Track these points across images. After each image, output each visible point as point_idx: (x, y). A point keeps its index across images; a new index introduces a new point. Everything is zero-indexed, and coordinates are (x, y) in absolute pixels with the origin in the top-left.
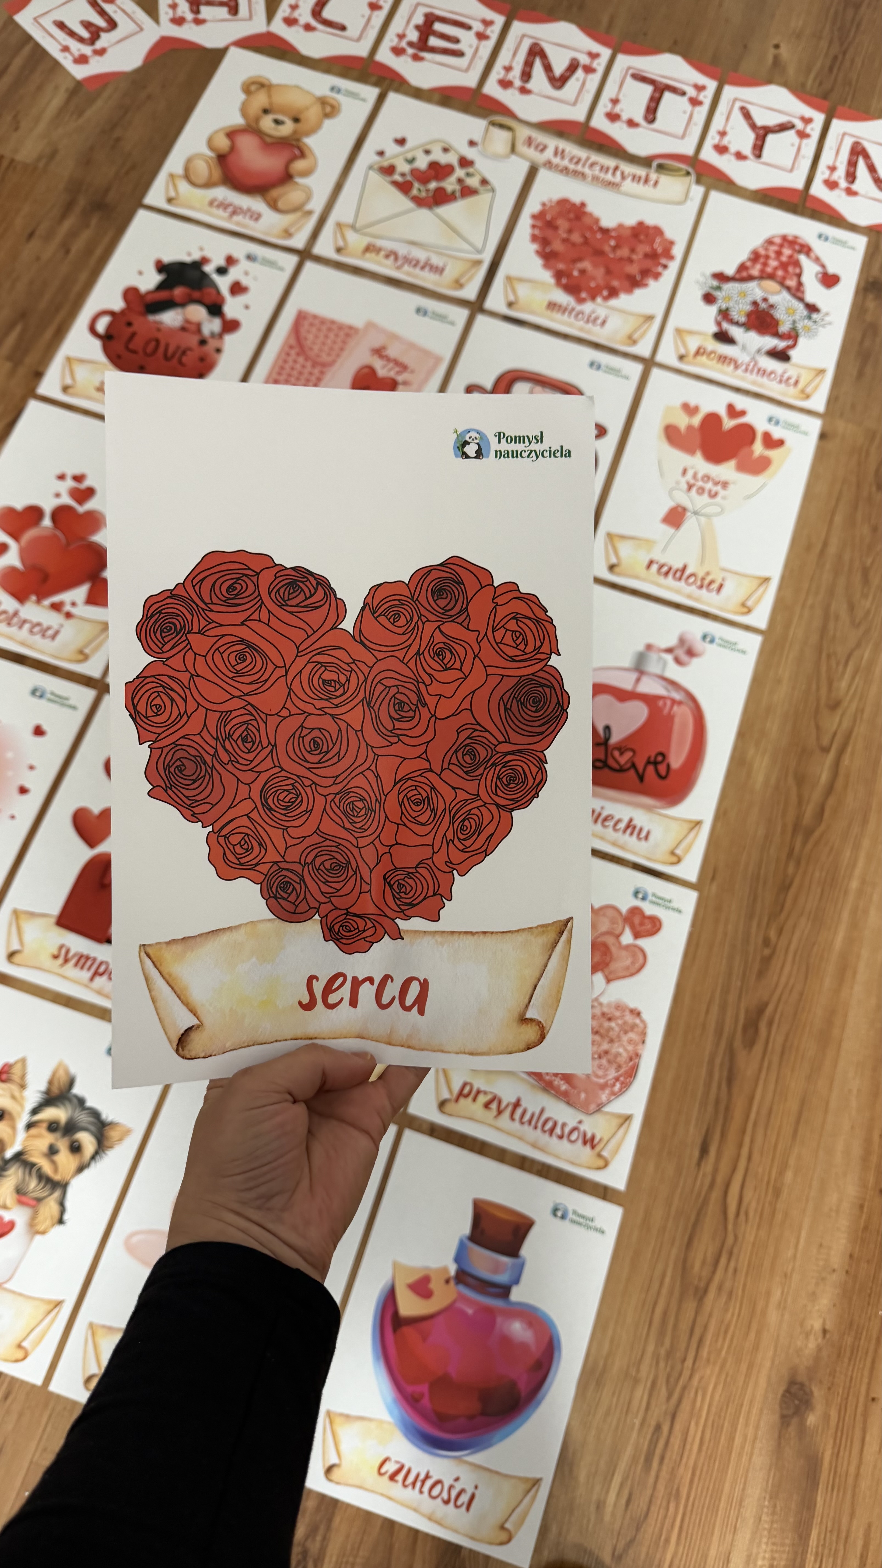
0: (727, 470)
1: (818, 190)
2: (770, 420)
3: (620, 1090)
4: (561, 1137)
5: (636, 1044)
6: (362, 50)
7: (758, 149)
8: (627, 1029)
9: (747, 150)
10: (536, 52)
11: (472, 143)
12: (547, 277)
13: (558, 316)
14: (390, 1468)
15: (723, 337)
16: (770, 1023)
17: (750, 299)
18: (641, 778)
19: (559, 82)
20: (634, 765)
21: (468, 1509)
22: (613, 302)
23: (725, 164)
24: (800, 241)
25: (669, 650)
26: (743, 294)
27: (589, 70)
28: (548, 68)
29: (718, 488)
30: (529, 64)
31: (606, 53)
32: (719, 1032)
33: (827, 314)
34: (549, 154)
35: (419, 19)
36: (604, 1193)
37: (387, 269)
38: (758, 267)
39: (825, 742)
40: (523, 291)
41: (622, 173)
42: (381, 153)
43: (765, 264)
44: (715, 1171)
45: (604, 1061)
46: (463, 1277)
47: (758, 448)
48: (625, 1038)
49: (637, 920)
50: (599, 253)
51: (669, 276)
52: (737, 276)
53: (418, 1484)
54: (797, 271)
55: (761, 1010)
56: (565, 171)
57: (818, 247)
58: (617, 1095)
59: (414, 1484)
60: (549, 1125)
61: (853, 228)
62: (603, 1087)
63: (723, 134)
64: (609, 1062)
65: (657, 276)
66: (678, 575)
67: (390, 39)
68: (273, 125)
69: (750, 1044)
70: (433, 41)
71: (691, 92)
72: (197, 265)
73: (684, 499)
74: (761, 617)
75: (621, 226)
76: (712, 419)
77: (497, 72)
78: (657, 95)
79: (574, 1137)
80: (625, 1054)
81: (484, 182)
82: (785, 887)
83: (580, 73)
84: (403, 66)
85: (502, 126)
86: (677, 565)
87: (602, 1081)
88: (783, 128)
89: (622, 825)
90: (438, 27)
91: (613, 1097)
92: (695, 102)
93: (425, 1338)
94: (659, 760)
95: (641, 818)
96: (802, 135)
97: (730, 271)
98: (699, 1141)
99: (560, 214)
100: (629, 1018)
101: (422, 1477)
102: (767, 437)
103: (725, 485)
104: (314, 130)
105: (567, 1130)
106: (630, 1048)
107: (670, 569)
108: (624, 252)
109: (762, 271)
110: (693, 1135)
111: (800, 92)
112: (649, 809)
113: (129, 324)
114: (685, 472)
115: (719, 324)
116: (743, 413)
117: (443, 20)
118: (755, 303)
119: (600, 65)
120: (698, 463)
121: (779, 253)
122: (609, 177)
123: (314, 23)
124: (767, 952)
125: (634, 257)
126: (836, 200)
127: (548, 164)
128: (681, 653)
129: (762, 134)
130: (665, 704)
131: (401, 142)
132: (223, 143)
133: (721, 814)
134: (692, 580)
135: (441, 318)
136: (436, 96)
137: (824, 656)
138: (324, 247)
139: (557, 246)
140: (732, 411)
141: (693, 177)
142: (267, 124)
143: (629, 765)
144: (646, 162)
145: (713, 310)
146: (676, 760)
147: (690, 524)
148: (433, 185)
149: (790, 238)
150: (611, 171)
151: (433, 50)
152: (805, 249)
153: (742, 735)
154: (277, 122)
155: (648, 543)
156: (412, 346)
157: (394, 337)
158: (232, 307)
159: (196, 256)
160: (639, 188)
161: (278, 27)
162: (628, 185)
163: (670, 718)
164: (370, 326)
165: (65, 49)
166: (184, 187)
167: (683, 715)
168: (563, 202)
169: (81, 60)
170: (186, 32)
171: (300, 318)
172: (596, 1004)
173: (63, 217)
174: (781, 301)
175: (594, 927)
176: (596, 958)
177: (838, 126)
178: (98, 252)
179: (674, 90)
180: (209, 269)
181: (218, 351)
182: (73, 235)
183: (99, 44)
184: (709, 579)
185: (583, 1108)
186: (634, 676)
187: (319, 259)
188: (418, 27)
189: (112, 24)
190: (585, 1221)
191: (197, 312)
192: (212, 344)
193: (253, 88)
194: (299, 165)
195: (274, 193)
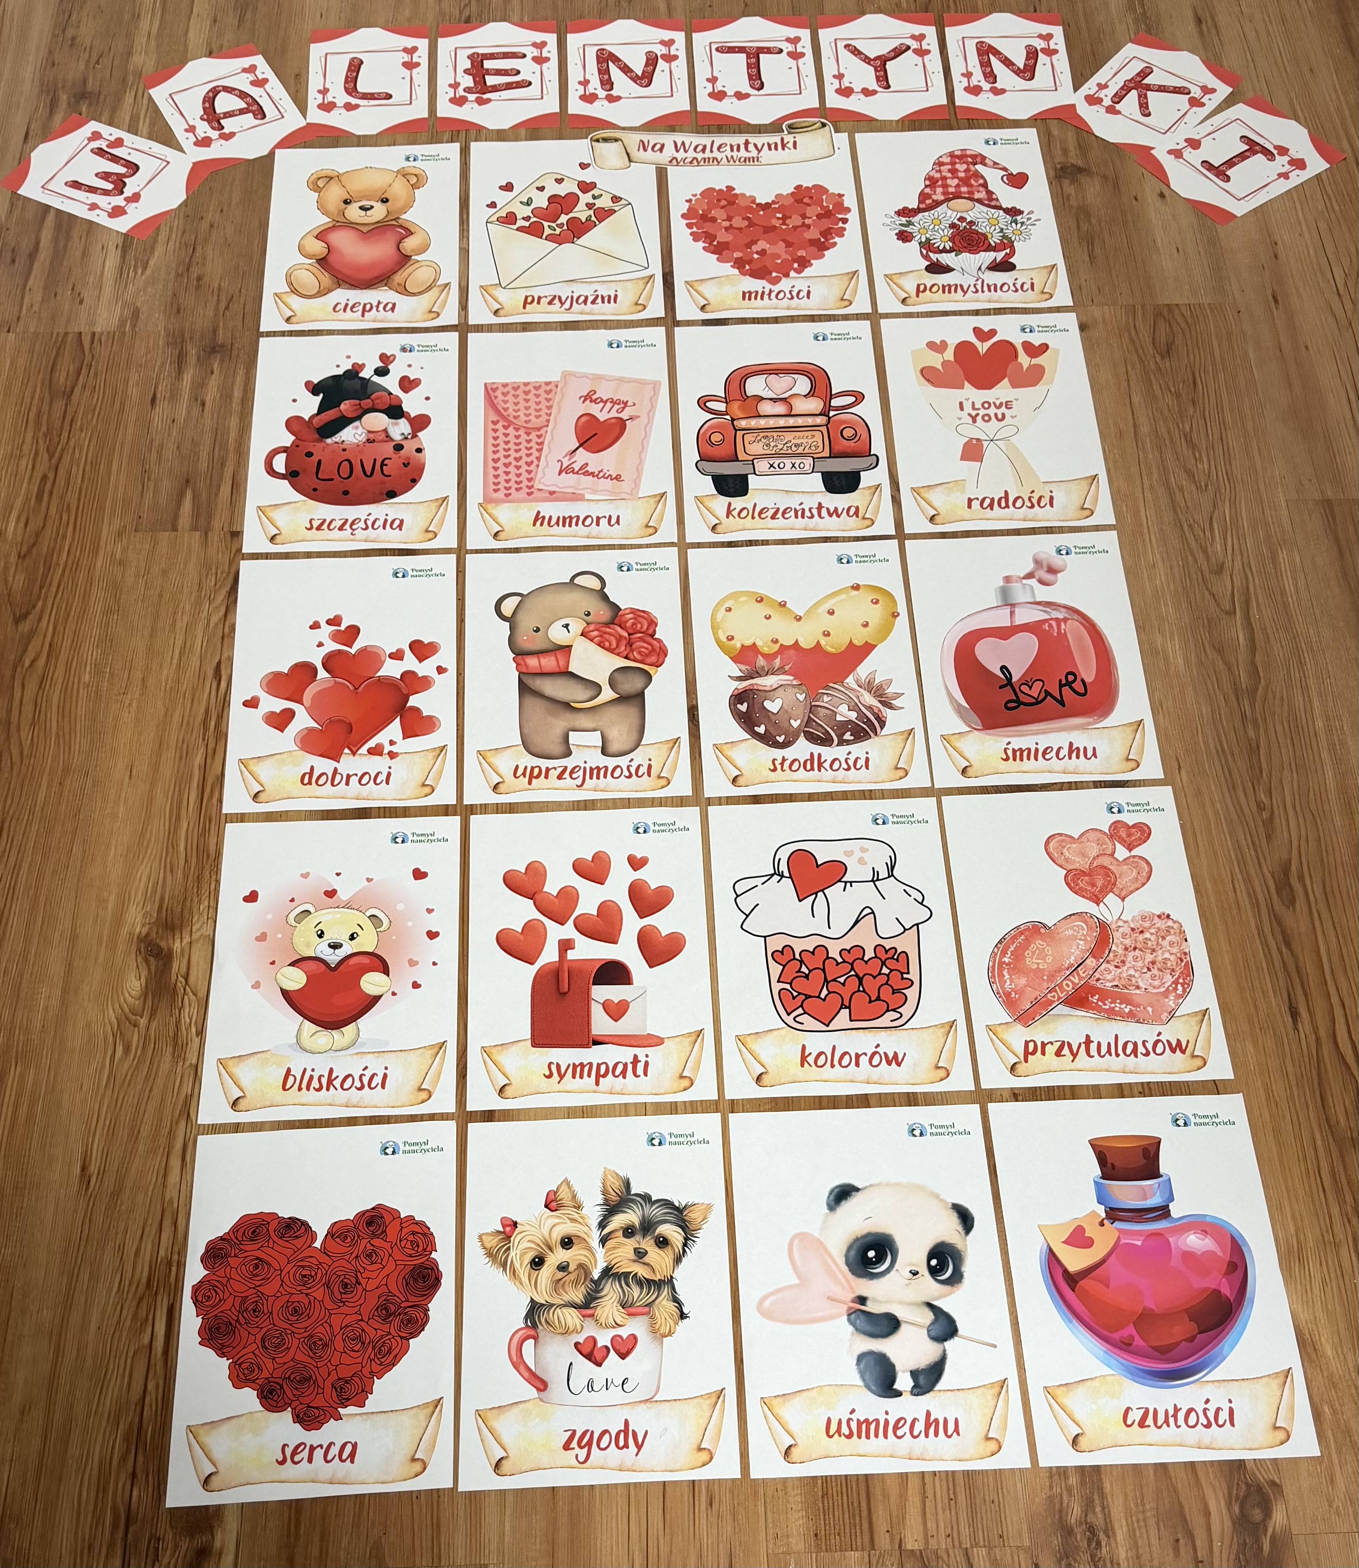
0: (1003, 391)
1: (963, 99)
2: (1023, 330)
3: (1184, 990)
4: (1147, 1054)
5: (1179, 945)
6: (420, 111)
7: (883, 80)
8: (1163, 934)
9: (873, 85)
11: (583, 166)
12: (727, 269)
13: (758, 303)
14: (1135, 1416)
15: (936, 268)
16: (1301, 878)
17: (946, 223)
18: (1062, 703)
19: (645, 79)
20: (1048, 694)
21: (1232, 1423)
22: (807, 272)
23: (855, 104)
24: (968, 153)
25: (1030, 576)
26: (937, 221)
27: (670, 58)
28: (626, 70)
29: (1003, 410)
30: (604, 72)
31: (679, 37)
32: (1255, 903)
33: (1031, 212)
34: (669, 151)
35: (465, 63)
36: (1215, 1087)
37: (556, 315)
38: (939, 190)
39: (1227, 607)
40: (709, 290)
41: (756, 146)
42: (493, 205)
43: (945, 186)
44: (1315, 1027)
45: (1155, 971)
46: (1114, 1214)
47: (1024, 359)
49: (1123, 833)
50: (769, 230)
51: (853, 228)
52: (922, 206)
53: (1172, 1420)
54: (981, 181)
55: (1286, 869)
56: (695, 162)
57: (991, 153)
58: (1186, 993)
59: (1167, 1422)
60: (1130, 1047)
61: (1017, 124)
62: (1166, 994)
63: (840, 77)
64: (1160, 970)
65: (841, 233)
66: (1003, 503)
67: (444, 92)
68: (363, 213)
69: (1291, 902)
70: (491, 80)
71: (787, 47)
72: (353, 373)
73: (973, 432)
74: (1105, 513)
75: (779, 197)
76: (963, 348)
77: (575, 91)
78: (753, 60)
79: (1160, 1049)
80: (1172, 958)
81: (616, 199)
82: (1254, 750)
83: (661, 64)
84: (470, 113)
85: (605, 140)
86: (998, 494)
87: (1162, 990)
88: (898, 52)
89: (1064, 752)
90: (488, 64)
91: (1181, 1001)
92: (796, 56)
93: (1106, 1283)
94: (1070, 680)
95: (1080, 739)
97: (913, 204)
98: (1285, 1008)
99: (711, 205)
100: (1161, 924)
101: (1171, 1412)
102: (1027, 345)
103: (1008, 405)
104: (409, 204)
105: (1150, 1046)
106: (1175, 950)
107: (992, 500)
108: (796, 220)
109: (944, 193)
110: (1277, 1005)
111: (897, 12)
112: (1082, 728)
113: (309, 454)
114: (962, 408)
115: (926, 257)
116: (993, 332)
117: (492, 56)
118: (953, 226)
119: (679, 50)
120: (971, 394)
121: (954, 171)
122: (743, 153)
123: (354, 101)
124: (1265, 815)
125: (807, 221)
126: (985, 102)
127: (674, 161)
128: (1042, 574)
129: (880, 65)
130: (1050, 626)
131: (508, 187)
132: (319, 248)
133: (1156, 708)
134: (1019, 503)
135: (639, 343)
136: (523, 132)
137: (1186, 528)
138: (478, 314)
139: (723, 237)
140: (982, 334)
141: (830, 127)
142: (354, 214)
143: (1043, 695)
144: (775, 127)
145: (914, 245)
146: (1088, 673)
147: (990, 451)
148: (563, 219)
149: (958, 153)
150: (742, 147)
151: (495, 89)
152: (979, 160)
153: (1141, 628)
154: (365, 208)
155: (959, 484)
156: (621, 380)
157: (598, 378)
158: (412, 403)
159: (347, 366)
160: (779, 155)
161: (316, 116)
162: (766, 155)
163: (1063, 636)
164: (566, 375)
165: (94, 207)
166: (296, 302)
167: (1073, 629)
168: (708, 193)
169: (117, 212)
170: (219, 150)
171: (490, 391)
172: (1120, 923)
173: (180, 372)
174: (978, 214)
175: (1084, 855)
176: (1100, 883)
177: (953, 34)
178: (237, 394)
179: (768, 51)
180: (366, 374)
181: (419, 450)
182: (200, 386)
183: (128, 192)
184: (1036, 496)
185: (1156, 1019)
186: (1007, 610)
187: (479, 328)
188: (466, 71)
189: (134, 168)
190: (1211, 1120)
191: (377, 421)
192: (410, 447)
193: (321, 183)
194: (409, 244)
195: (398, 278)
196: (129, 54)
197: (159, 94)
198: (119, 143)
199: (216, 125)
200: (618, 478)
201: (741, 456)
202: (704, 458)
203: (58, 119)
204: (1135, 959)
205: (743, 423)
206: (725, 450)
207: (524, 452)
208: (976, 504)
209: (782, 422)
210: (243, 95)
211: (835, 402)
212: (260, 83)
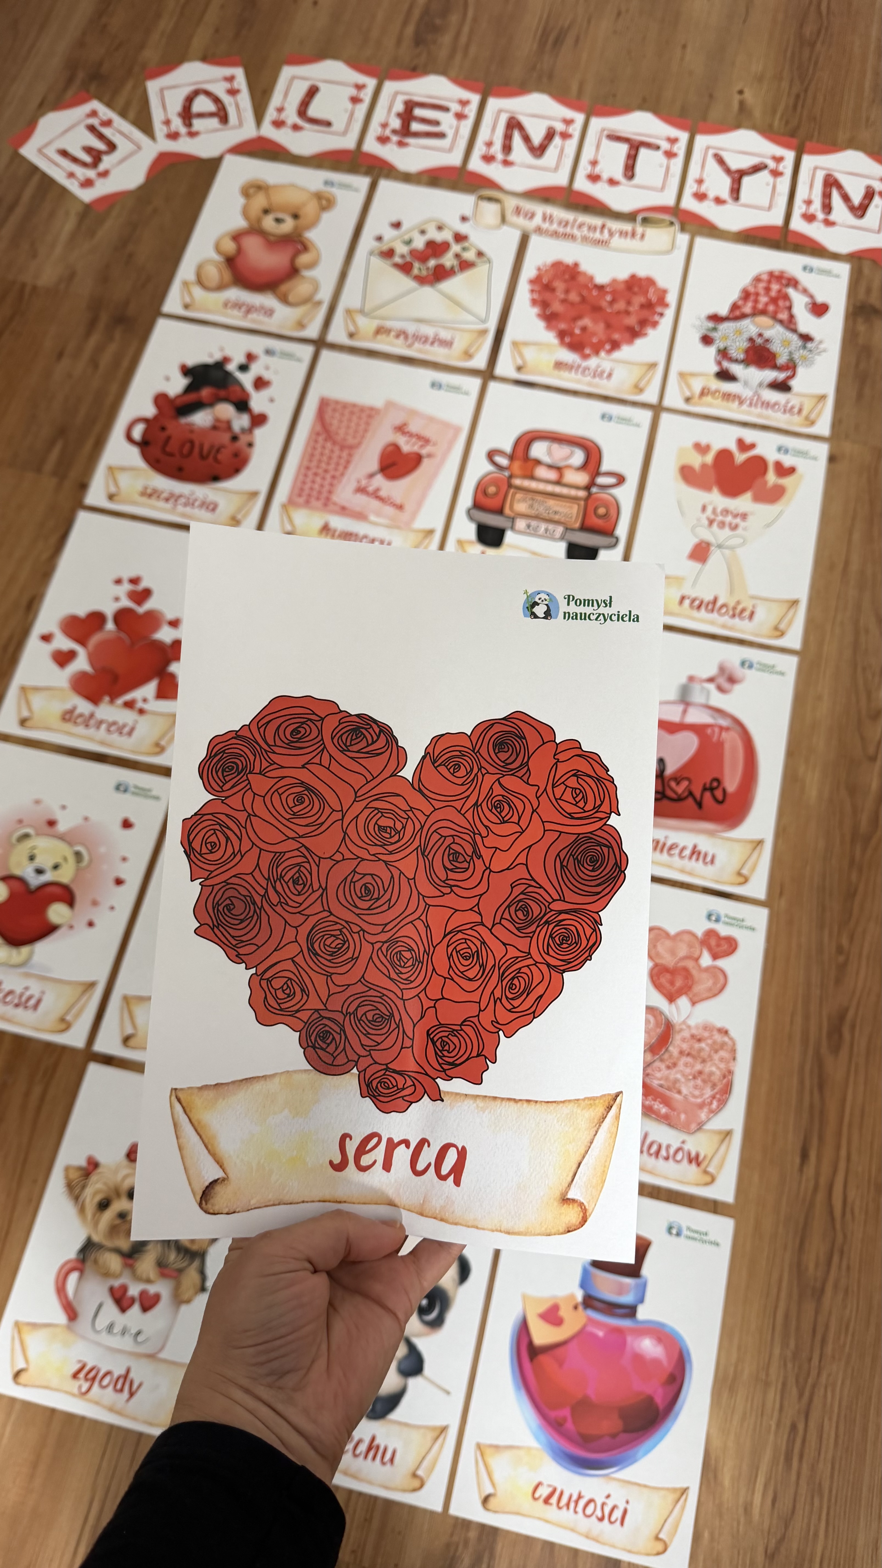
0: (744, 502)
1: (798, 224)
2: (780, 449)
3: (718, 1107)
4: (667, 1159)
5: (728, 1062)
6: (349, 143)
7: (736, 192)
8: (717, 1048)
9: (725, 194)
10: (514, 125)
11: (464, 219)
12: (551, 337)
13: (565, 374)
14: (544, 1492)
15: (724, 375)
16: (853, 1027)
17: (746, 336)
18: (700, 805)
19: (539, 151)
20: (691, 794)
21: (622, 1523)
22: (616, 355)
23: (706, 210)
24: (786, 275)
25: (711, 680)
26: (739, 332)
27: (565, 136)
28: (527, 139)
29: (738, 520)
30: (508, 137)
31: (579, 118)
32: (805, 1041)
33: (821, 342)
34: (538, 220)
35: (399, 107)
36: (714, 1207)
37: (398, 348)
38: (750, 304)
39: (871, 751)
40: (530, 354)
41: (610, 231)
42: (379, 239)
43: (756, 301)
44: (817, 1175)
45: (699, 1082)
46: (589, 1301)
47: (771, 477)
48: (716, 1057)
49: (713, 942)
50: (596, 309)
51: (666, 323)
52: (731, 316)
53: (572, 1505)
54: (787, 304)
55: (842, 1017)
56: (555, 234)
57: (805, 279)
58: (715, 1112)
59: (568, 1505)
60: (654, 1148)
61: (835, 257)
62: (701, 1106)
63: (700, 182)
64: (704, 1081)
65: (655, 324)
66: (710, 607)
67: (374, 129)
68: (274, 224)
69: (836, 1049)
70: (415, 127)
71: (665, 146)
72: (220, 365)
73: (706, 535)
74: (794, 639)
75: (614, 281)
76: (724, 455)
77: (479, 149)
78: (633, 152)
79: (679, 1156)
80: (718, 1073)
81: (480, 254)
82: (850, 895)
83: (557, 140)
84: (390, 153)
85: (490, 199)
86: (708, 597)
87: (699, 1100)
88: (757, 169)
89: (687, 852)
90: (418, 112)
91: (712, 1115)
92: (670, 155)
93: (561, 1363)
94: (714, 786)
96: (776, 174)
97: (724, 311)
98: (798, 1149)
99: (555, 277)
100: (718, 1037)
101: (575, 1497)
102: (778, 466)
103: (744, 516)
104: (313, 223)
105: (672, 1151)
106: (722, 1066)
108: (621, 305)
109: (754, 308)
110: (791, 1144)
111: (768, 133)
112: (711, 833)
113: (163, 429)
114: (704, 508)
115: (719, 363)
116: (753, 446)
117: (422, 105)
118: (751, 340)
119: (576, 130)
120: (716, 499)
121: (768, 289)
122: (597, 235)
123: (301, 123)
124: (841, 959)
125: (631, 309)
126: (816, 231)
127: (539, 230)
128: (722, 681)
129: (737, 177)
130: (713, 732)
131: (397, 225)
132: (230, 247)
133: (781, 831)
134: (724, 610)
135: (456, 389)
136: (425, 178)
137: (859, 669)
138: (336, 335)
139: (557, 307)
140: (743, 446)
141: (677, 226)
142: (268, 223)
143: (686, 794)
144: (630, 217)
145: (712, 351)
146: (731, 784)
147: (716, 557)
148: (432, 263)
149: (777, 274)
150: (598, 230)
151: (417, 135)
152: (793, 282)
153: (791, 753)
154: (278, 221)
155: (678, 580)
156: (431, 419)
157: (413, 413)
158: (258, 402)
159: (217, 356)
160: (627, 243)
161: (268, 131)
162: (616, 241)
163: (720, 744)
164: (390, 405)
165: (71, 175)
166: (198, 292)
167: (731, 740)
168: (557, 265)
169: (88, 183)
170: (185, 146)
171: (324, 405)
172: (684, 1027)
173: (88, 334)
174: (776, 334)
175: (673, 953)
176: (679, 983)
177: (808, 161)
178: (125, 363)
179: (648, 145)
180: (231, 367)
181: (250, 445)
182: (99, 349)
183: (102, 167)
184: (740, 608)
185: (684, 1128)
186: (680, 708)
187: (334, 347)
188: (399, 115)
189: (112, 147)
190: (699, 1236)
191: (226, 410)
192: (244, 439)
193: (251, 191)
194: (304, 259)
195: (284, 288)
196: (142, 46)
197: (153, 87)
198: (108, 123)
199: (187, 122)
200: (400, 507)
201: (507, 511)
202: (477, 505)
203: (70, 93)
204: (686, 1065)
205: (517, 482)
206: (494, 503)
207: (332, 466)
208: (687, 602)
209: (550, 488)
210: (217, 100)
211: (601, 480)
212: (233, 92)
